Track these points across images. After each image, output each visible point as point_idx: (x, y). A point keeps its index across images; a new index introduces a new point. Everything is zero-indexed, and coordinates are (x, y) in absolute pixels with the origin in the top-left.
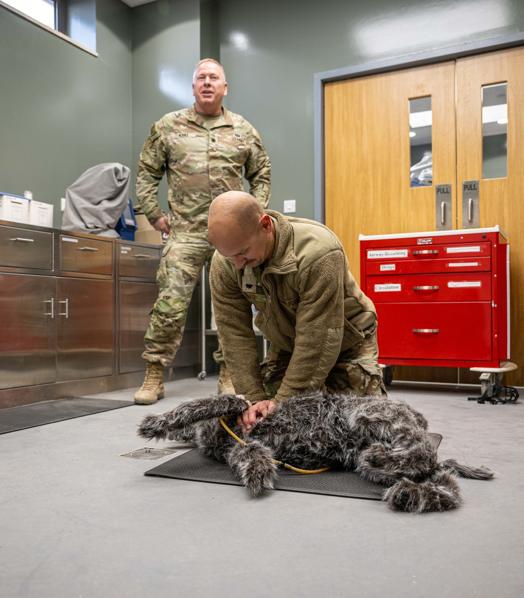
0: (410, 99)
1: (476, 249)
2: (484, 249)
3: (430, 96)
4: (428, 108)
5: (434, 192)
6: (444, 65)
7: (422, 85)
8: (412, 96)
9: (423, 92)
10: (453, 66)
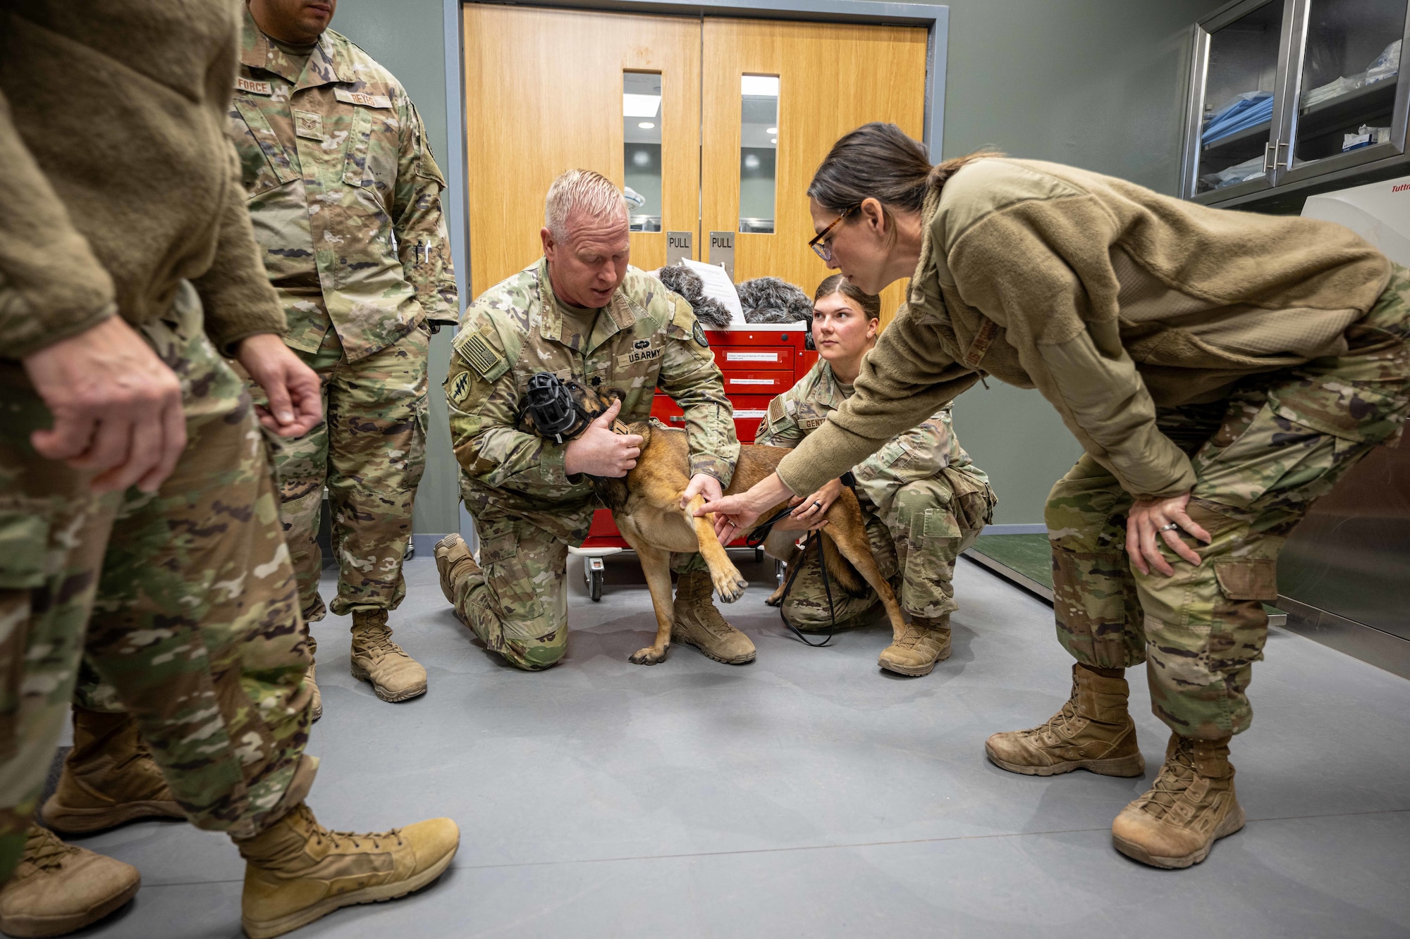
0: (625, 71)
1: (772, 357)
2: (784, 359)
3: (659, 73)
4: (656, 90)
5: (666, 243)
6: (684, 23)
7: (647, 50)
8: (630, 66)
9: (648, 62)
10: (698, 29)
